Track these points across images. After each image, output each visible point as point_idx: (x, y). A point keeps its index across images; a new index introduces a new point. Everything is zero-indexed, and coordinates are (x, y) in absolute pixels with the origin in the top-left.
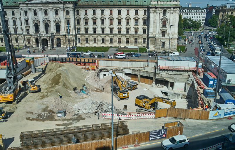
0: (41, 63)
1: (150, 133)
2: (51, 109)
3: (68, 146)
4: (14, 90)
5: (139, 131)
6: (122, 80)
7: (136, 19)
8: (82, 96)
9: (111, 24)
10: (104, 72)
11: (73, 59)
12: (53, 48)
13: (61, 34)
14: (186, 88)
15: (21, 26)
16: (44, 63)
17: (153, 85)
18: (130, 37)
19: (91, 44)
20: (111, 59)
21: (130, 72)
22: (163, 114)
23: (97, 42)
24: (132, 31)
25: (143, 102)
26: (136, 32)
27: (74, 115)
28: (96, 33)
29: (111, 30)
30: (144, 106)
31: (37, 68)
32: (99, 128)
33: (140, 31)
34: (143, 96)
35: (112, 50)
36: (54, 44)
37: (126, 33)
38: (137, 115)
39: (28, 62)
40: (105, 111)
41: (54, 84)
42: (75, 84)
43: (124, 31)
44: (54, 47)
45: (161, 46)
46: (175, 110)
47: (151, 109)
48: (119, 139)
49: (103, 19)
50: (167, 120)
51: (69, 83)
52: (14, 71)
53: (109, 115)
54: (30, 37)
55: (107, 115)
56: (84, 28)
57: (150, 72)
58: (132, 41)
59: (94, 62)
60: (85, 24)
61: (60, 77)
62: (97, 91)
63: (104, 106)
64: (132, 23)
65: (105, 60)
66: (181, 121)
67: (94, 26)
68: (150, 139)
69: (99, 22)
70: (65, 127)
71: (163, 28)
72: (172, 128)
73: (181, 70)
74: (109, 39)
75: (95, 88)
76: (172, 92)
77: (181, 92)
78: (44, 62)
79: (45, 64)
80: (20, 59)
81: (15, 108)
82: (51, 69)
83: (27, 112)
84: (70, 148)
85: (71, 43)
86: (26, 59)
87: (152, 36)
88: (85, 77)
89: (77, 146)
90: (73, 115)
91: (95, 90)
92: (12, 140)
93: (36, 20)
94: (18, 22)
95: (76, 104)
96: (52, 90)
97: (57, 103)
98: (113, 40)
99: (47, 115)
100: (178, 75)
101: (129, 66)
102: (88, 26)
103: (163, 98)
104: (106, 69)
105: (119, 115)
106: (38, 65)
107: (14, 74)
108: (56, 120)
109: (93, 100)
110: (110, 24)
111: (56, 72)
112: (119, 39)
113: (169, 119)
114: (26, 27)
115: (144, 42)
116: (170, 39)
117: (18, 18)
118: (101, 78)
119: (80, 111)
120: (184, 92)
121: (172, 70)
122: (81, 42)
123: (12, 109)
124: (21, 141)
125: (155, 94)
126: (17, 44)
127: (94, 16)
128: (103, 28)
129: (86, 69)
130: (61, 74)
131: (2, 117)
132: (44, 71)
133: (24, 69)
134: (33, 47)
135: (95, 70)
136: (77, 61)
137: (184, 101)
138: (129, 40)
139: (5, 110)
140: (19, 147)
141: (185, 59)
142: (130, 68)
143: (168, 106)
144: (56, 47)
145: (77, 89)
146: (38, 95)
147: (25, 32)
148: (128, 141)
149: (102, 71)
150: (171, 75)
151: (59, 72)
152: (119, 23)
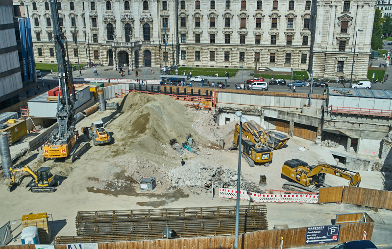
0: (116, 94)
1: (308, 231)
2: (130, 175)
3: (157, 242)
4: (69, 139)
5: (287, 226)
6: (259, 129)
7: (291, 17)
8: (186, 156)
9: (243, 26)
10: (226, 114)
11: (171, 88)
12: (137, 67)
13: (152, 43)
14: (383, 151)
15: (84, 28)
16: (121, 94)
17: (317, 141)
18: (277, 50)
19: (205, 62)
20: (240, 91)
21: (274, 115)
22: (334, 197)
23: (215, 58)
24: (282, 40)
25: (298, 172)
26: (289, 42)
27: (170, 189)
28: (214, 42)
29: (243, 38)
30: (299, 181)
31: (108, 102)
32: (214, 214)
33: (297, 41)
34: (297, 160)
35: (243, 74)
36: (140, 61)
37: (270, 43)
38: (285, 196)
39: (95, 91)
40: (225, 184)
41: (136, 132)
42: (174, 133)
43: (266, 40)
44: (139, 66)
45: (336, 69)
46: (358, 191)
47: (312, 187)
48: (249, 236)
49: (228, 17)
50: (342, 208)
51: (163, 130)
52: (70, 106)
53: (232, 191)
54: (99, 48)
55: (229, 191)
56: (194, 32)
57: (312, 117)
58: (281, 59)
59: (209, 94)
60: (196, 26)
61: (147, 120)
62: (213, 148)
63: (224, 175)
64: (282, 24)
65: (230, 93)
66: (370, 213)
67: (212, 30)
68: (308, 242)
69: (220, 23)
70: (153, 208)
71: (342, 36)
72: (352, 225)
73: (374, 115)
74: (239, 53)
75: (209, 141)
76: (354, 156)
77: (372, 157)
78: (120, 91)
79: (122, 96)
80: (80, 85)
81: (70, 169)
82: (132, 105)
83: (89, 178)
84: (159, 246)
85: (169, 59)
86: (91, 86)
87: (320, 49)
88: (192, 122)
89: (173, 243)
90: (168, 188)
91: (209, 145)
92: (63, 223)
93: (109, 18)
94: (79, 21)
95: (173, 169)
96: (132, 142)
97: (140, 164)
98: (245, 56)
99: (122, 185)
100: (367, 125)
101: (272, 105)
102: (200, 30)
103: (335, 167)
104: (231, 109)
105: (251, 194)
106: (110, 97)
107: (70, 111)
108: (137, 195)
109: (204, 163)
110: (241, 26)
111: (141, 111)
112: (257, 54)
113: (346, 208)
114: (92, 30)
115: (304, 61)
116: (355, 55)
117: (79, 15)
118: (220, 124)
119: (180, 181)
120: (378, 158)
121: (356, 116)
122: (186, 58)
123: (64, 171)
124: (77, 227)
125: (320, 158)
126: (76, 60)
127: (213, 11)
128: (227, 33)
129: (194, 106)
130: (149, 114)
131: (48, 183)
132: (119, 108)
133: (87, 104)
134: (103, 66)
135: (210, 109)
136: (178, 93)
137: (378, 176)
138: (276, 57)
139: (53, 172)
140: (74, 237)
141: (384, 96)
142: (275, 108)
143: (345, 182)
144: (142, 65)
145: (177, 142)
146: (108, 149)
147: (90, 38)
148: (264, 241)
149: (223, 112)
150: (353, 124)
151: (146, 110)
152: (258, 25)
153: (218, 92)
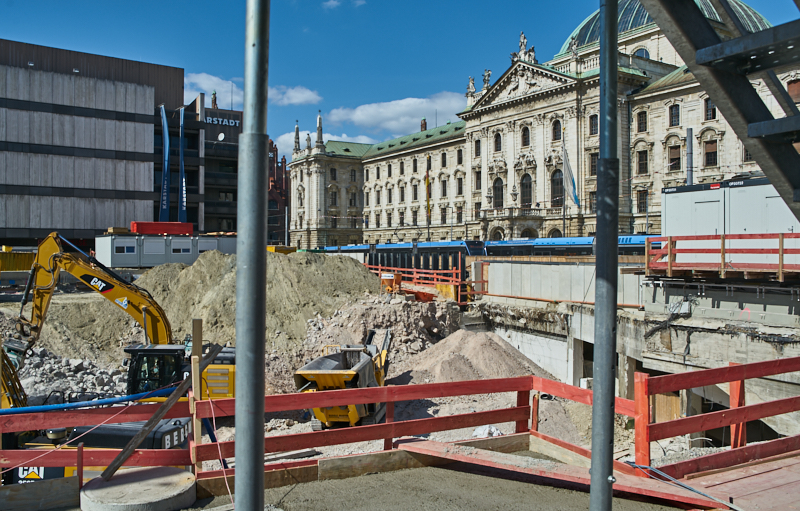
13: (563, 212)
54: (480, 231)
56: (666, 184)
60: (671, 168)
65: (509, 262)
67: (708, 173)
69: (730, 150)
93: (496, 167)
102: (679, 176)
114: (474, 194)
127: (710, 123)
153: (489, 262)
